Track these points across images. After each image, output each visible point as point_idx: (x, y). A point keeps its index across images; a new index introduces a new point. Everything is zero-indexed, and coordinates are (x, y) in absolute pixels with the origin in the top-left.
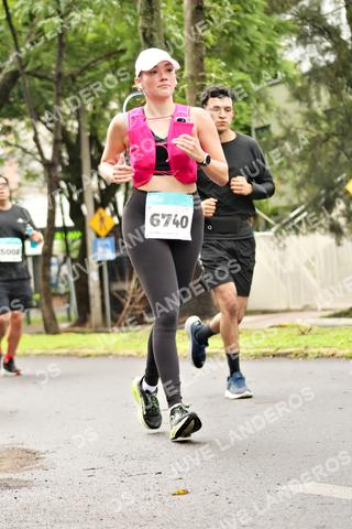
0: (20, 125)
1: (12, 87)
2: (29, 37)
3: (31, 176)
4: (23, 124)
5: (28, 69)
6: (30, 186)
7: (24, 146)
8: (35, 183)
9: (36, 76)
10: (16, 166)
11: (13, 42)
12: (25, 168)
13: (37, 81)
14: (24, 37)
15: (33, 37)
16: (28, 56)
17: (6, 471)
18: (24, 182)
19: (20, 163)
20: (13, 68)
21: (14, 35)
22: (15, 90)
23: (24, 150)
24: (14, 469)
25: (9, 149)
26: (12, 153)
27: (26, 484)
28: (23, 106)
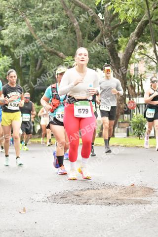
0: (147, 45)
1: (145, 28)
2: (153, 5)
3: (151, 68)
4: (148, 45)
5: (152, 20)
6: (150, 73)
7: (148, 55)
8: (152, 72)
9: (156, 23)
10: (144, 64)
11: (146, 7)
12: (148, 64)
13: (155, 25)
14: (151, 5)
15: (155, 6)
16: (153, 14)
17: (139, 196)
18: (147, 71)
19: (146, 62)
20: (146, 19)
21: (147, 4)
22: (146, 29)
23: (148, 56)
24: (143, 196)
25: (141, 56)
26: (143, 58)
27: (149, 203)
28: (149, 37)
